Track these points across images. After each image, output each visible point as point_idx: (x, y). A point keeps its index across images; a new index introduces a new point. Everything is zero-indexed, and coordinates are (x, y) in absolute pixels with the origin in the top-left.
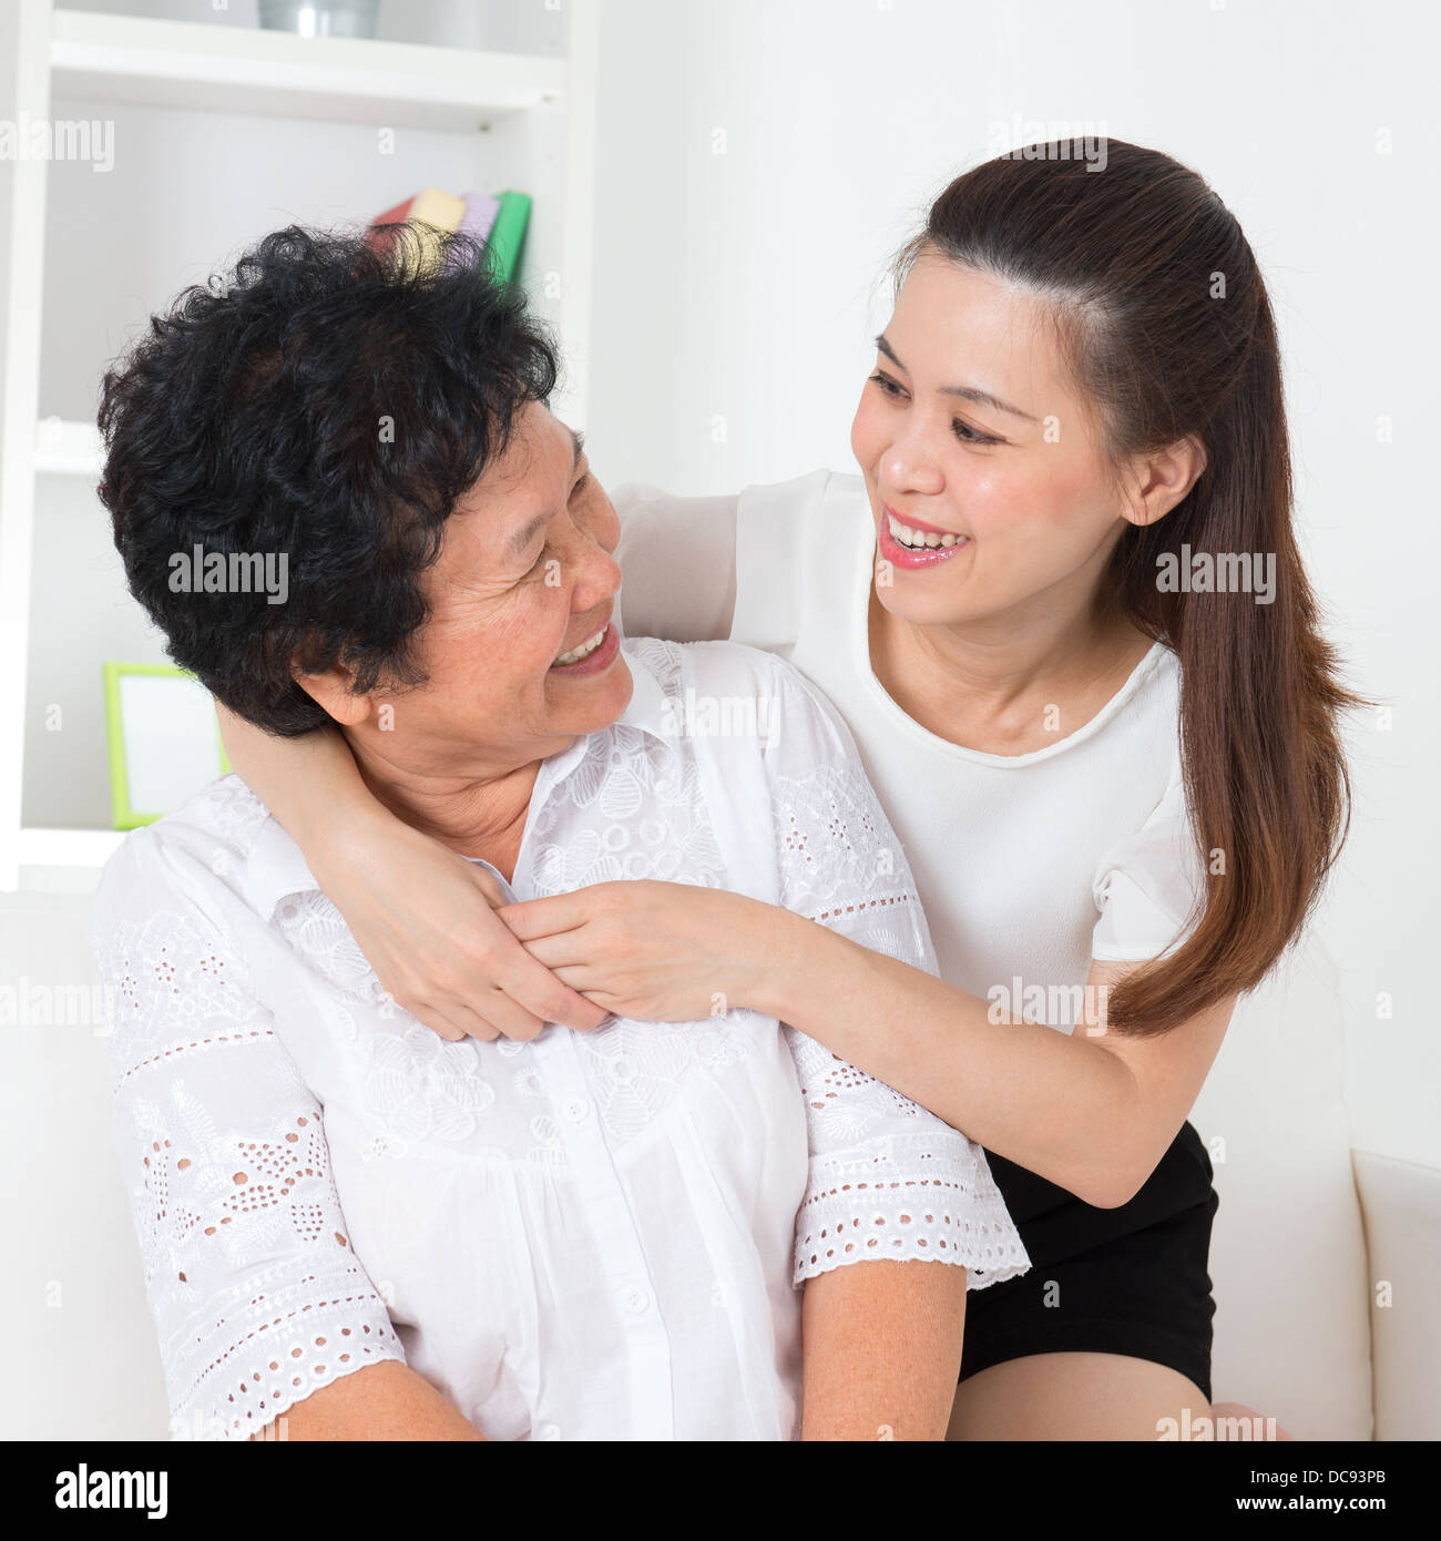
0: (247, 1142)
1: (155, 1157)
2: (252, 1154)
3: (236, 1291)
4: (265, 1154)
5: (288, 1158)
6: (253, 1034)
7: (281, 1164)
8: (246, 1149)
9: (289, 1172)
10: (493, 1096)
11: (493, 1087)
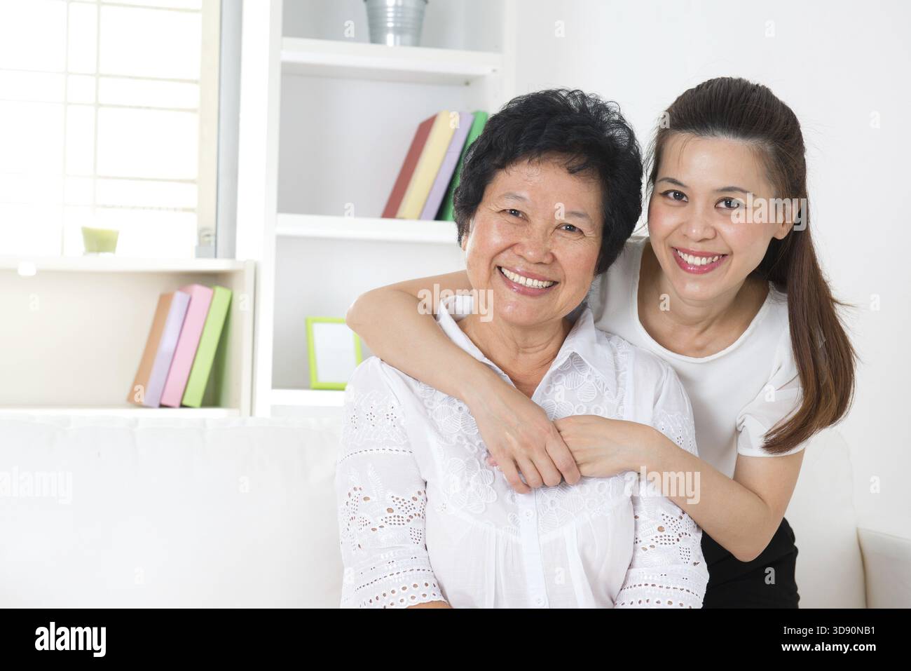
0: (396, 496)
1: (354, 493)
2: (397, 502)
3: (382, 557)
4: (403, 503)
5: (412, 507)
6: (404, 451)
7: (409, 509)
8: (394, 499)
9: (411, 513)
10: (496, 499)
11: (497, 494)
